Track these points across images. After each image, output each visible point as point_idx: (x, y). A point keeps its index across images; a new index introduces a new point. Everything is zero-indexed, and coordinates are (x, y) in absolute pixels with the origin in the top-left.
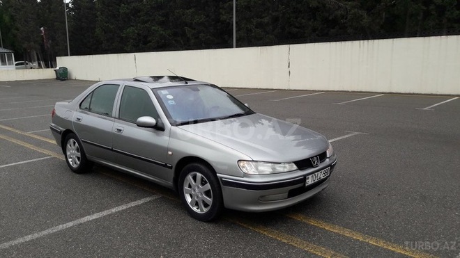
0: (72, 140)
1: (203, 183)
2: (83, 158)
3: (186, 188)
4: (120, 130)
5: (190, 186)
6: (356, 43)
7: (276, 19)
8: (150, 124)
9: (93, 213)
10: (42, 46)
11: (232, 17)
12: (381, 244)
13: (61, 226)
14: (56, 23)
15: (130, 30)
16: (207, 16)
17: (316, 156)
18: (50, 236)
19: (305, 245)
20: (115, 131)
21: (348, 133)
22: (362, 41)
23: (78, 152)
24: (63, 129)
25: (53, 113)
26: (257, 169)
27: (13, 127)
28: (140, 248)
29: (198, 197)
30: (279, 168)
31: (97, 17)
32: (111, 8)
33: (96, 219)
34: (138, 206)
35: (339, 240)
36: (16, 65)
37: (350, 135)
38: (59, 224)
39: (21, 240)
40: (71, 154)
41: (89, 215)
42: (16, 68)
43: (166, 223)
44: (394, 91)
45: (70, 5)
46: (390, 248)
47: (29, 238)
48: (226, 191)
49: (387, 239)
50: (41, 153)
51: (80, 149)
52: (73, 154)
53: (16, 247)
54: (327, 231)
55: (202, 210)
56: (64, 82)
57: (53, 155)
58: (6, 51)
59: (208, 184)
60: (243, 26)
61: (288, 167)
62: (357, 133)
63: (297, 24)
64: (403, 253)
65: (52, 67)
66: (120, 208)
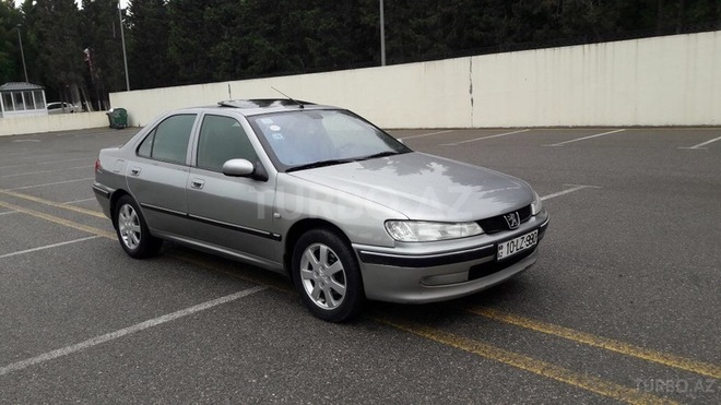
0: (126, 206)
1: (331, 261)
2: (145, 235)
3: (304, 270)
4: (199, 185)
5: (310, 268)
6: (578, 49)
7: (448, 19)
8: (244, 170)
9: (159, 315)
10: (87, 77)
11: (379, 19)
12: (625, 350)
13: (108, 335)
14: (106, 42)
15: (221, 46)
16: (341, 19)
17: (514, 212)
18: (90, 350)
19: (499, 354)
20: (190, 186)
21: (569, 188)
22: (586, 46)
23: (137, 224)
24: (112, 190)
25: (97, 166)
26: (416, 233)
27: (41, 196)
28: (230, 364)
29: (323, 284)
30: (453, 232)
31: (170, 29)
32: (190, 14)
33: (164, 323)
34: (230, 303)
35: (554, 345)
36: (49, 108)
37: (572, 190)
38: (106, 332)
39: (46, 357)
40: (126, 228)
41: (153, 317)
42: (50, 113)
43: (274, 327)
44: (642, 123)
45: (128, 13)
46: (640, 355)
47: (57, 353)
48: (368, 270)
49: (635, 342)
50: (81, 232)
51: (140, 220)
52: (129, 229)
53: (38, 368)
54: (536, 332)
55: (330, 305)
56: (122, 131)
57: (101, 233)
58: (33, 87)
59: (339, 262)
60: (396, 32)
61: (468, 230)
62: (582, 187)
63: (481, 25)
64: (662, 362)
65: (103, 110)
66: (202, 307)
